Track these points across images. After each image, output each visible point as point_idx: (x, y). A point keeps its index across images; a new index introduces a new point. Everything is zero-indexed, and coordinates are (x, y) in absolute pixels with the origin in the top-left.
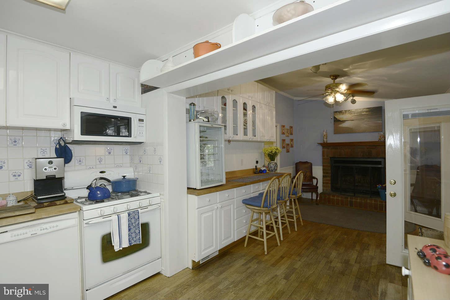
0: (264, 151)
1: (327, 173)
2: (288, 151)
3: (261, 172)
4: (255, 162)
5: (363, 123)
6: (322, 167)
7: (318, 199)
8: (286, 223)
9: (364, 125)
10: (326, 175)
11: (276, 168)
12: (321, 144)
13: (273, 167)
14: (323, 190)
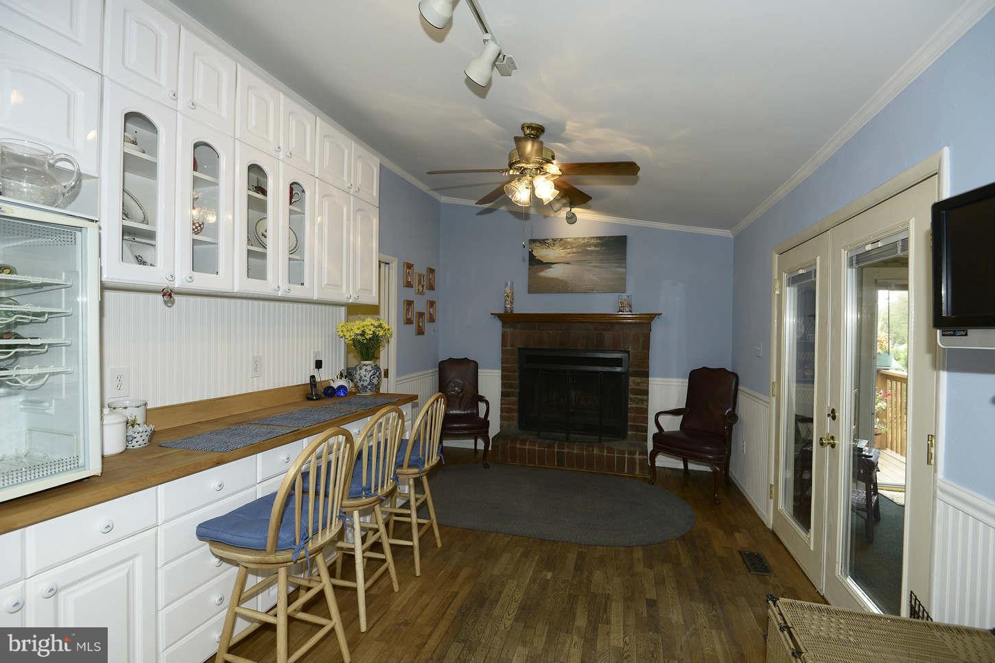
0: (342, 331)
1: (511, 386)
2: (420, 332)
3: (330, 392)
4: (313, 365)
5: (588, 270)
6: (500, 371)
7: (490, 449)
8: (384, 561)
9: (591, 276)
10: (509, 390)
11: (375, 381)
12: (499, 316)
13: (367, 378)
14: (501, 427)
